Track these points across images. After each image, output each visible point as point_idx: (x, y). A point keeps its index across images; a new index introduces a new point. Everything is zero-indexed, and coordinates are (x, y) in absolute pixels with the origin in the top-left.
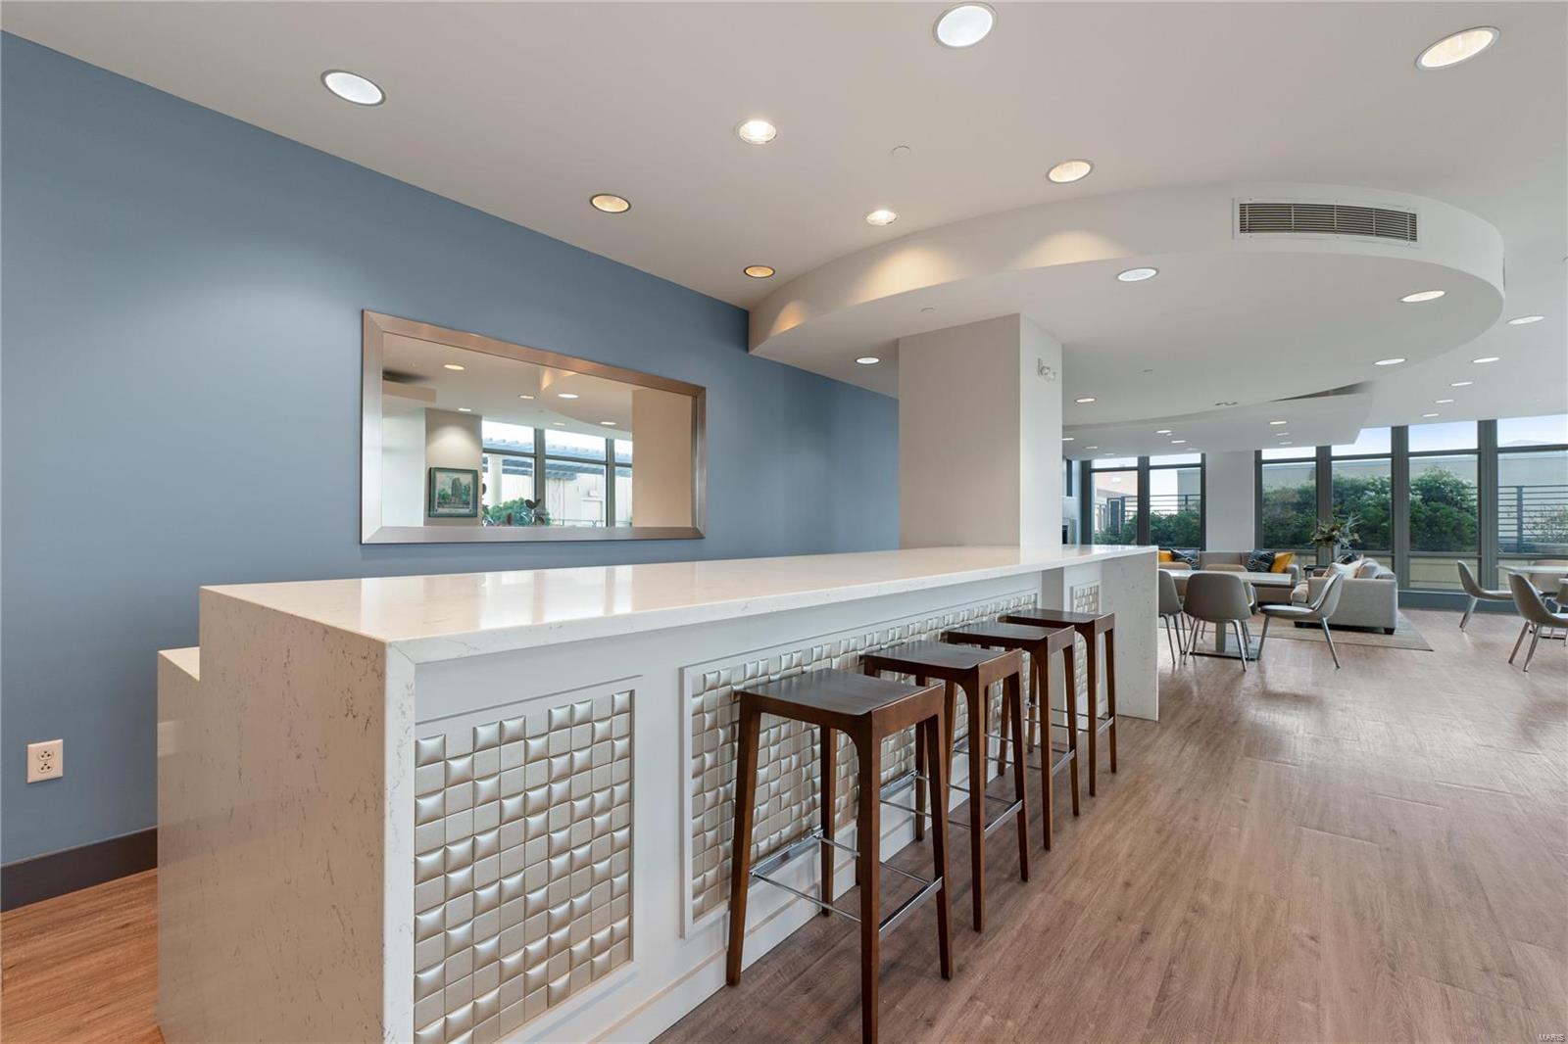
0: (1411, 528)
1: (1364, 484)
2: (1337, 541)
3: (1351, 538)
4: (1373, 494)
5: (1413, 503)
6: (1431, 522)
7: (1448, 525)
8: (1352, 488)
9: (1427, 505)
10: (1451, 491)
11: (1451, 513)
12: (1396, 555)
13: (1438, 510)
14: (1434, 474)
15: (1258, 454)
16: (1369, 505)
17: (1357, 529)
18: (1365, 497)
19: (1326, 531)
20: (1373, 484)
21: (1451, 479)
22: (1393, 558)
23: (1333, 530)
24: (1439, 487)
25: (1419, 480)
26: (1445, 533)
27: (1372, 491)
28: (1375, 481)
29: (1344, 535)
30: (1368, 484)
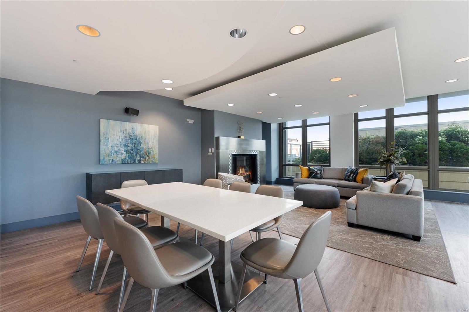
0: (440, 154)
1: (417, 133)
2: (393, 163)
3: (401, 160)
4: (421, 137)
5: (441, 142)
6: (452, 151)
7: (461, 152)
8: (411, 135)
9: (449, 142)
10: (462, 136)
11: (462, 146)
12: (431, 169)
13: (454, 145)
14: (453, 127)
15: (356, 115)
16: (419, 143)
17: (405, 155)
18: (417, 139)
19: (386, 156)
20: (422, 133)
21: (462, 129)
22: (429, 171)
23: (390, 156)
24: (456, 133)
25: (445, 130)
26: (460, 156)
27: (421, 136)
28: (422, 131)
29: (397, 159)
30: (419, 133)
